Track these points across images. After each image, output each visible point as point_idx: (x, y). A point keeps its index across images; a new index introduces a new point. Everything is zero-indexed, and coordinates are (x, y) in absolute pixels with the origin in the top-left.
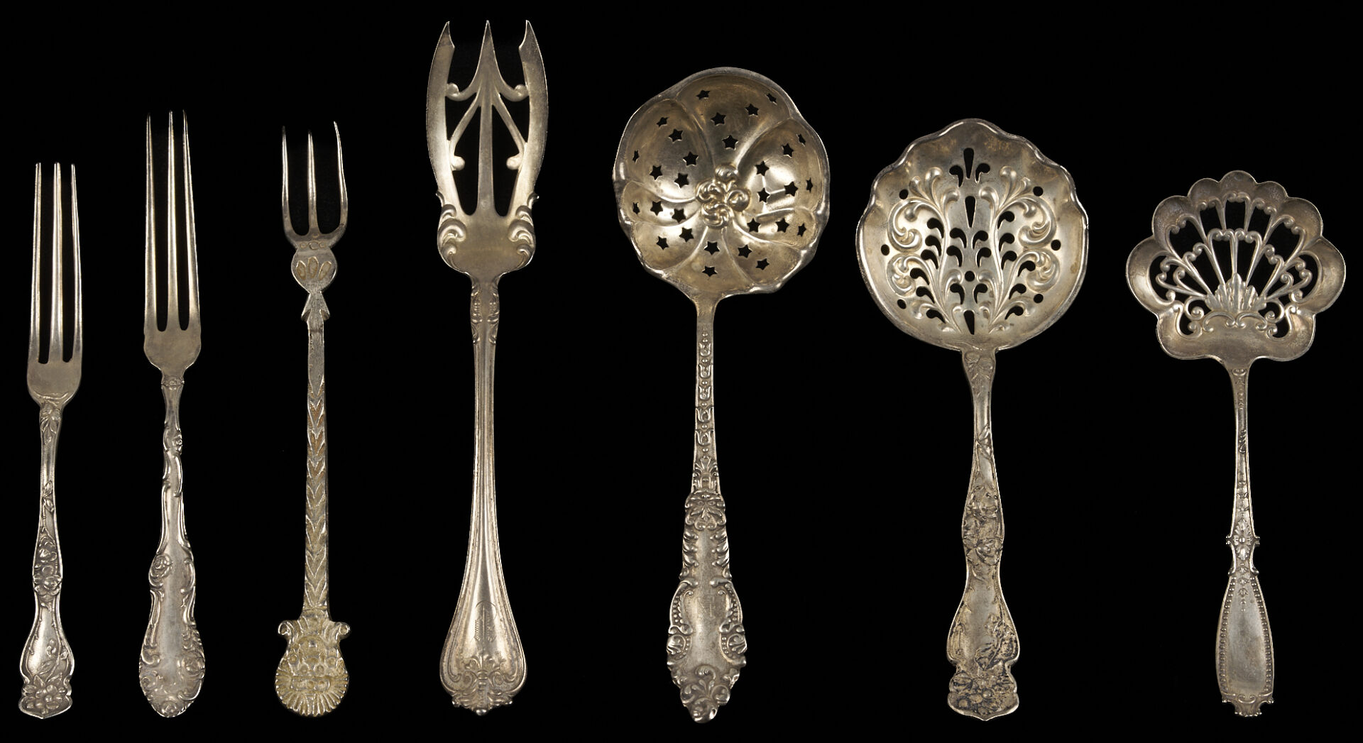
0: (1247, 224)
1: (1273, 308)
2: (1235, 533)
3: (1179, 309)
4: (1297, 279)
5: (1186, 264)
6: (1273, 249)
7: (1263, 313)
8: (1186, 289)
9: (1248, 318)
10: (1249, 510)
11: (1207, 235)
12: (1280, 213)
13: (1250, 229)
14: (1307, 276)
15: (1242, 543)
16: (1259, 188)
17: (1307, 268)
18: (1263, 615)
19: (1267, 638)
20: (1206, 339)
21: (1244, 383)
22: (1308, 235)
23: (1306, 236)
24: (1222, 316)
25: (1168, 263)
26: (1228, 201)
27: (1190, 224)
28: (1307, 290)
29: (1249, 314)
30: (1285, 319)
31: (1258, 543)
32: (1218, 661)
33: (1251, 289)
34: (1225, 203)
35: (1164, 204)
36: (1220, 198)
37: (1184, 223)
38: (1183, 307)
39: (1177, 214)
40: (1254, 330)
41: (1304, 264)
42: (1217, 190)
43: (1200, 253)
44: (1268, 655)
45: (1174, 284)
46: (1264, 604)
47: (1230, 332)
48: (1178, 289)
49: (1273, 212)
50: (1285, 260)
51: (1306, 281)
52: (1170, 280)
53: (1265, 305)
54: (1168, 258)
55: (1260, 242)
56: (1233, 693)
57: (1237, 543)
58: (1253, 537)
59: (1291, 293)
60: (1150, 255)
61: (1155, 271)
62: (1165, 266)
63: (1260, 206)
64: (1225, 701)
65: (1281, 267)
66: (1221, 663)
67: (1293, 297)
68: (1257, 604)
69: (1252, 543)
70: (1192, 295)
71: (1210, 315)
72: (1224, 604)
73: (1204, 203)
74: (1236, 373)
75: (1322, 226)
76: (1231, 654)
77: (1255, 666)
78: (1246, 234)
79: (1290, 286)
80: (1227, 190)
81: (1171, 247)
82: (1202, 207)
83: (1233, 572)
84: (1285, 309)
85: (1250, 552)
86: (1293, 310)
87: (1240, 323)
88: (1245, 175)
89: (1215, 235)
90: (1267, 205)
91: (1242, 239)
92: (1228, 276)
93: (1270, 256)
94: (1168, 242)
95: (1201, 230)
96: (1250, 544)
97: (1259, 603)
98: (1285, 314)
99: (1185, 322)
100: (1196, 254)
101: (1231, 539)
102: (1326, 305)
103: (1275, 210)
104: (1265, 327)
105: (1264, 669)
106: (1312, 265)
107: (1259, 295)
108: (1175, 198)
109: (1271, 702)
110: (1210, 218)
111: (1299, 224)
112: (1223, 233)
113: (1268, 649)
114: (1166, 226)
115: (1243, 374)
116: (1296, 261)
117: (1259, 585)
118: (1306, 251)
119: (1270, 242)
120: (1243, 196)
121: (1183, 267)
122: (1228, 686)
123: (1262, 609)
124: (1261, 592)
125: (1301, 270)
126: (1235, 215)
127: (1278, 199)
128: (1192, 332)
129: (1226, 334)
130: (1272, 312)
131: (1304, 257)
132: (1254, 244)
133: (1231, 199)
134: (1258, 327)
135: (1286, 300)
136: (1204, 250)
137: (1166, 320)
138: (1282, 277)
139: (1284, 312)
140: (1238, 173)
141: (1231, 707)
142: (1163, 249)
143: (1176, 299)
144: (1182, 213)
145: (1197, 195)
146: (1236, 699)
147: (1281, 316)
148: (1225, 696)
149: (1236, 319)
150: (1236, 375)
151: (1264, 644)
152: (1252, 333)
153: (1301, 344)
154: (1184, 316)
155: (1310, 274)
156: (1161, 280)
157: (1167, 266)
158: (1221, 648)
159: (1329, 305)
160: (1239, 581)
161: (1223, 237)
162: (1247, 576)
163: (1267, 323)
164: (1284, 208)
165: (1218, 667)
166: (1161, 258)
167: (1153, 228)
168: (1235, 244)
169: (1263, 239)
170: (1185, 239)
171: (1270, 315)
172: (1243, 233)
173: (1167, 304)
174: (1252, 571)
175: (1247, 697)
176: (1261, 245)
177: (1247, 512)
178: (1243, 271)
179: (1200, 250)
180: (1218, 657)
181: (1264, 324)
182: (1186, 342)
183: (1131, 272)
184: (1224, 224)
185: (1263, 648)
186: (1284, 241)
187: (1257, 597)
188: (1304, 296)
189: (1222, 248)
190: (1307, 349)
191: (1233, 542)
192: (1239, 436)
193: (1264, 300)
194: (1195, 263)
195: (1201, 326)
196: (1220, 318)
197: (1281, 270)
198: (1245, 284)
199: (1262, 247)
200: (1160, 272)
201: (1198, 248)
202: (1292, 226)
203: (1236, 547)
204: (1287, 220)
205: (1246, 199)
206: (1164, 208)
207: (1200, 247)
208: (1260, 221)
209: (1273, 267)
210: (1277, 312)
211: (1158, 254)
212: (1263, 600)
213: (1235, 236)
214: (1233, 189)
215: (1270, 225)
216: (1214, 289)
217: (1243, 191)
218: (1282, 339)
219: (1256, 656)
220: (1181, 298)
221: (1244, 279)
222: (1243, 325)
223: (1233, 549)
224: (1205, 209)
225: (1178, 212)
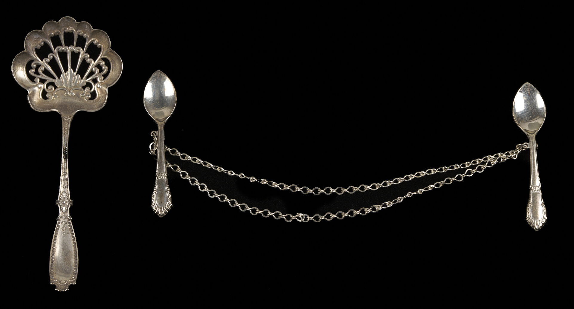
0: (75, 43)
1: (89, 85)
2: (60, 199)
3: (41, 87)
4: (101, 70)
5: (45, 64)
6: (89, 56)
7: (84, 88)
8: (44, 77)
9: (76, 90)
10: (67, 187)
11: (55, 49)
12: (91, 37)
13: (76, 46)
14: (105, 69)
15: (64, 204)
16: (79, 25)
17: (105, 64)
18: (74, 240)
19: (75, 251)
20: (54, 102)
21: (68, 123)
22: (105, 48)
23: (104, 49)
24: (63, 90)
25: (35, 64)
26: (64, 32)
27: (46, 44)
28: (105, 76)
29: (76, 89)
30: (94, 91)
31: (72, 203)
32: (50, 264)
33: (78, 76)
34: (63, 33)
35: (31, 34)
36: (60, 30)
37: (42, 43)
38: (43, 86)
39: (38, 39)
40: (79, 97)
41: (104, 63)
42: (58, 27)
43: (51, 59)
44: (76, 260)
45: (39, 74)
46: (74, 234)
47: (67, 98)
48: (40, 77)
49: (87, 37)
50: (95, 61)
51: (105, 72)
52: (37, 72)
53: (85, 84)
54: (35, 61)
55: (81, 52)
56: (56, 279)
57: (61, 204)
58: (69, 200)
59: (97, 77)
60: (25, 60)
61: (28, 68)
62: (34, 65)
63: (81, 34)
64: (51, 284)
65: (93, 64)
66: (52, 264)
67: (98, 80)
68: (70, 234)
69: (69, 204)
70: (48, 80)
71: (57, 90)
72: (54, 235)
73: (52, 34)
74: (65, 118)
75: (110, 43)
76: (57, 260)
77: (68, 265)
78: (75, 48)
79: (97, 74)
80: (63, 26)
81: (36, 56)
82: (51, 35)
83: (59, 218)
84: (95, 85)
85: (68, 208)
86: (99, 86)
87: (72, 93)
88: (71, 19)
89: (59, 49)
90: (84, 33)
91: (72, 51)
92: (66, 69)
93: (87, 59)
94: (34, 52)
95: (51, 46)
96: (67, 204)
97: (72, 234)
98: (94, 88)
99: (44, 93)
100: (49, 59)
101: (58, 202)
102: (113, 83)
103: (88, 36)
104: (85, 95)
105: (73, 267)
106: (108, 63)
107: (82, 79)
108: (36, 31)
109: (74, 283)
110: (56, 41)
111: (100, 43)
112: (63, 48)
113: (76, 257)
114: (33, 45)
115: (69, 119)
116: (99, 61)
117: (72, 225)
118: (104, 56)
119: (87, 52)
120: (72, 29)
121: (43, 66)
122: (54, 276)
123: (73, 237)
124: (73, 228)
125: (103, 66)
126: (69, 39)
127: (89, 30)
128: (48, 98)
129: (64, 99)
130: (88, 87)
131: (104, 59)
132: (79, 53)
133: (66, 31)
134: (81, 95)
135: (95, 81)
136: (53, 57)
137: (34, 92)
138: (93, 69)
139: (94, 87)
140: (67, 18)
141: (54, 286)
142: (32, 57)
143: (40, 82)
144: (41, 39)
145: (48, 29)
146: (57, 283)
147: (92, 90)
148: (52, 281)
149: (70, 91)
150: (65, 119)
151: (74, 255)
152: (77, 98)
153: (101, 103)
154: (44, 90)
155: (107, 68)
156: (32, 72)
157: (35, 66)
158: (52, 257)
159: (115, 83)
160: (62, 223)
161: (63, 50)
162: (66, 220)
163: (85, 93)
164: (92, 35)
165: (50, 267)
166: (31, 62)
167: (25, 47)
168: (69, 53)
169: (83, 51)
170: (43, 52)
171: (87, 89)
172: (73, 48)
173: (35, 84)
174: (69, 218)
175: (63, 281)
176: (82, 54)
177: (67, 188)
178: (74, 67)
179: (52, 57)
180: (50, 261)
181: (84, 94)
182: (44, 103)
183: (15, 69)
184: (63, 43)
185: (73, 257)
186: (94, 51)
187: (71, 231)
188: (104, 79)
189: (63, 56)
190: (104, 105)
191: (59, 204)
192: (64, 150)
193: (84, 81)
194: (49, 64)
195: (52, 95)
196: (62, 91)
197: (92, 66)
198: (75, 73)
199: (83, 54)
200: (31, 68)
201: (50, 56)
202: (97, 44)
203: (60, 206)
204: (94, 41)
205: (74, 31)
206: (31, 36)
207: (52, 55)
208: (81, 42)
209: (89, 64)
210: (91, 87)
211: (29, 59)
212: (74, 232)
213: (69, 50)
214: (67, 26)
215: (86, 43)
216: (59, 76)
217: (71, 27)
218: (93, 101)
219: (69, 261)
220: (42, 81)
221: (74, 71)
222: (73, 94)
223: (59, 207)
224: (53, 36)
225: (39, 38)
